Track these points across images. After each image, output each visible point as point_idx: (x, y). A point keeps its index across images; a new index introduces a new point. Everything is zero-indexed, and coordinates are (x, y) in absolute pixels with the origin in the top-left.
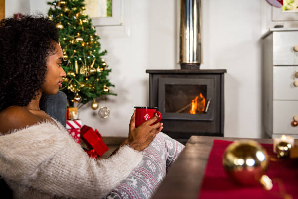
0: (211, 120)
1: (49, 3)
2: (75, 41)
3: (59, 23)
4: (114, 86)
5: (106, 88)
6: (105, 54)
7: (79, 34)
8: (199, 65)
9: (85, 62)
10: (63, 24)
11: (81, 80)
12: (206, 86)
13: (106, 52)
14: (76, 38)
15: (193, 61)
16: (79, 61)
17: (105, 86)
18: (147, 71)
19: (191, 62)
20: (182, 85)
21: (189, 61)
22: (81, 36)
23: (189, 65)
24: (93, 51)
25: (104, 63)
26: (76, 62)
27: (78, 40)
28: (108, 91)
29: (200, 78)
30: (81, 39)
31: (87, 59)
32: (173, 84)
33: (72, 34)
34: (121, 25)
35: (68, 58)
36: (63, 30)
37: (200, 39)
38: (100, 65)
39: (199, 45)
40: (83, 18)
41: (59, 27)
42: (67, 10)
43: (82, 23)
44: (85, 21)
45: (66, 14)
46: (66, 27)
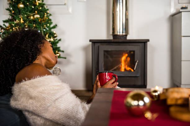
0: (138, 76)
2: (34, 17)
3: (20, 3)
4: (63, 51)
5: (58, 53)
6: (56, 27)
7: (36, 12)
8: (126, 35)
10: (24, 3)
13: (56, 25)
14: (34, 15)
15: (123, 33)
18: (90, 41)
19: (121, 34)
20: (116, 51)
21: (120, 33)
22: (38, 14)
23: (119, 36)
25: (55, 34)
27: (36, 16)
29: (129, 45)
30: (38, 16)
31: (44, 31)
32: (110, 50)
33: (31, 12)
34: (65, 4)
36: (24, 8)
37: (128, 15)
38: (53, 36)
39: (127, 20)
41: (21, 6)
43: (37, 4)
44: (39, 2)
46: (26, 6)
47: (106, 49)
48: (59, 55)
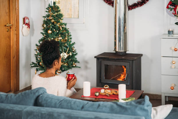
0: (128, 84)
1: (44, 17)
2: (58, 39)
3: (49, 30)
4: (79, 62)
5: (74, 64)
9: (63, 51)
10: (51, 30)
13: (74, 43)
14: (58, 37)
17: (74, 63)
18: (95, 57)
22: (61, 36)
23: (119, 52)
24: (67, 43)
29: (122, 62)
30: (61, 38)
31: (64, 49)
32: (109, 64)
36: (52, 33)
40: (61, 24)
41: (50, 32)
42: (53, 21)
43: (61, 29)
44: (63, 26)
45: (53, 23)
46: (53, 32)
47: (106, 64)
48: (75, 65)
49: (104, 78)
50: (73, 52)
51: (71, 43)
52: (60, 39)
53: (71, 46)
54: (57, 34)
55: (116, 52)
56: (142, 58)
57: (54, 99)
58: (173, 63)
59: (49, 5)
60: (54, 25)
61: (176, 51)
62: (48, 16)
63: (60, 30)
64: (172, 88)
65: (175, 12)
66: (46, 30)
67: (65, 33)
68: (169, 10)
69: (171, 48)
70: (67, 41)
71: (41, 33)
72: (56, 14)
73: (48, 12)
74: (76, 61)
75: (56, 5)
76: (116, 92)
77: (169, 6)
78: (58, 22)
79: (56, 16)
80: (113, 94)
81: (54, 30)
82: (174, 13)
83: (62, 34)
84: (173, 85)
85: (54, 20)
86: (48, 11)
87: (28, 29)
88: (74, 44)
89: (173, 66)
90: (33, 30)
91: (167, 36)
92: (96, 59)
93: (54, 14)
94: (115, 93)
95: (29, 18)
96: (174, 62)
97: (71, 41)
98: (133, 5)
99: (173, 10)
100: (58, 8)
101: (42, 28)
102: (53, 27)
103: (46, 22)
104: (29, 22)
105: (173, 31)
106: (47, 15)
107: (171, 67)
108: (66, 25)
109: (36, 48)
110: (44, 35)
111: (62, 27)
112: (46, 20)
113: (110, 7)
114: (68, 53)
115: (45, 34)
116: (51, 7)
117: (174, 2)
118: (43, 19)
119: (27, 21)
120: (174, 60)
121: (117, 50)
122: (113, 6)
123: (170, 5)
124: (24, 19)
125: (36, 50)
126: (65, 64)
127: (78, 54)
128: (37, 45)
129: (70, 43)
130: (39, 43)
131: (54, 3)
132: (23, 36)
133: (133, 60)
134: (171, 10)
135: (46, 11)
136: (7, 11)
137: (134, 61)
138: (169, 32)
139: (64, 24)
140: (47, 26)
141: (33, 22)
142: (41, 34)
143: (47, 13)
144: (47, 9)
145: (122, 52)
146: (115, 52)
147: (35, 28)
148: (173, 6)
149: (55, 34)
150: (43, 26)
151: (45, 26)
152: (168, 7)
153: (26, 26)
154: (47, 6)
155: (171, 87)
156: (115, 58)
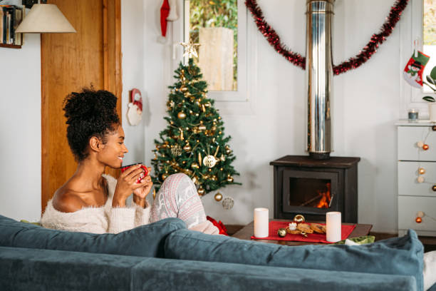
1: (170, 87)
2: (198, 130)
3: (181, 111)
4: (238, 174)
5: (230, 178)
7: (201, 122)
8: (328, 153)
9: (209, 151)
10: (185, 112)
11: (205, 171)
12: (329, 181)
13: (230, 137)
14: (198, 126)
16: (202, 153)
17: (229, 176)
18: (271, 163)
20: (306, 179)
22: (204, 124)
23: (317, 154)
24: (216, 138)
25: (228, 149)
26: (200, 154)
27: (200, 128)
28: (233, 181)
29: (324, 172)
30: (204, 128)
31: (211, 149)
32: (298, 177)
33: (194, 122)
34: (247, 100)
35: (191, 150)
36: (185, 118)
38: (224, 153)
40: (204, 101)
41: (182, 115)
42: (188, 94)
43: (204, 110)
44: (207, 105)
45: (188, 99)
46: (188, 115)
47: (292, 176)
48: (231, 180)
49: (289, 203)
50: (228, 154)
51: (224, 138)
52: (202, 130)
53: (222, 142)
54: (196, 121)
55: (311, 154)
56: (360, 165)
57: (202, 240)
58: (419, 173)
59: (181, 64)
60: (191, 103)
61: (426, 149)
62: (179, 86)
63: (202, 111)
64: (419, 220)
65: (421, 78)
66: (174, 112)
67: (210, 117)
68: (409, 75)
69: (416, 145)
70: (216, 133)
71: (165, 118)
72: (194, 81)
73: (179, 78)
74: (233, 173)
75: (194, 65)
76: (321, 228)
77: (409, 67)
78: (198, 97)
79: (195, 85)
80: (315, 232)
81: (191, 112)
82: (419, 80)
83: (205, 120)
84: (420, 215)
85: (191, 93)
86: (177, 75)
87: (139, 112)
88: (228, 139)
89: (421, 178)
90: (149, 114)
91: (406, 123)
92: (272, 167)
93: (190, 80)
94: (318, 230)
95: (141, 91)
96: (422, 171)
97: (223, 134)
98: (340, 65)
99: (417, 74)
100: (198, 70)
101: (167, 108)
102: (187, 106)
103: (173, 98)
104: (141, 98)
105: (417, 114)
106: (176, 84)
107: (417, 181)
108: (212, 102)
109: (154, 147)
110: (170, 123)
111: (206, 107)
112: (174, 93)
113: (298, 69)
114: (218, 156)
115: (173, 120)
116: (183, 68)
117: (418, 60)
118: (169, 91)
119: (136, 97)
120: (421, 167)
121: (313, 150)
122: (304, 67)
123: (412, 65)
124: (131, 93)
125: (155, 151)
126: (212, 177)
127: (237, 158)
128: (156, 142)
129: (220, 138)
130: (161, 138)
131: (191, 61)
132: (130, 124)
133: (344, 169)
134: (413, 75)
135: (175, 77)
136: (98, 76)
137: (347, 170)
138: (410, 115)
139: (209, 100)
140: (176, 104)
141: (147, 99)
142: (166, 121)
143: (176, 81)
144: (176, 72)
145: (322, 154)
146: (307, 154)
147: (152, 110)
148: (416, 66)
149: (193, 119)
150: (168, 104)
151: (172, 104)
152: (407, 70)
153: (136, 107)
154: (177, 67)
155: (418, 218)
156: (311, 164)
